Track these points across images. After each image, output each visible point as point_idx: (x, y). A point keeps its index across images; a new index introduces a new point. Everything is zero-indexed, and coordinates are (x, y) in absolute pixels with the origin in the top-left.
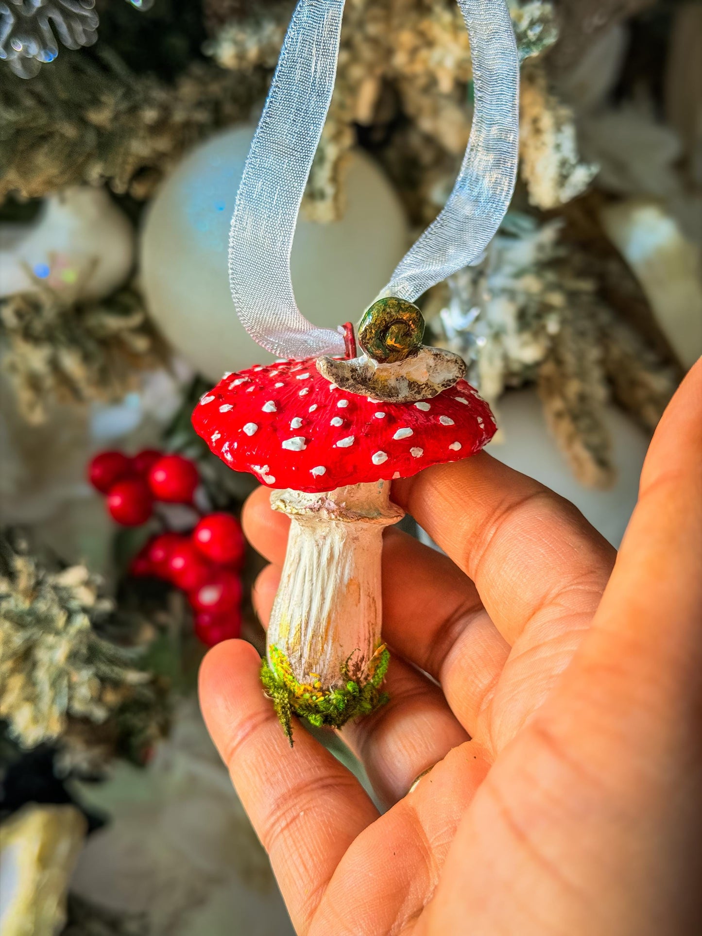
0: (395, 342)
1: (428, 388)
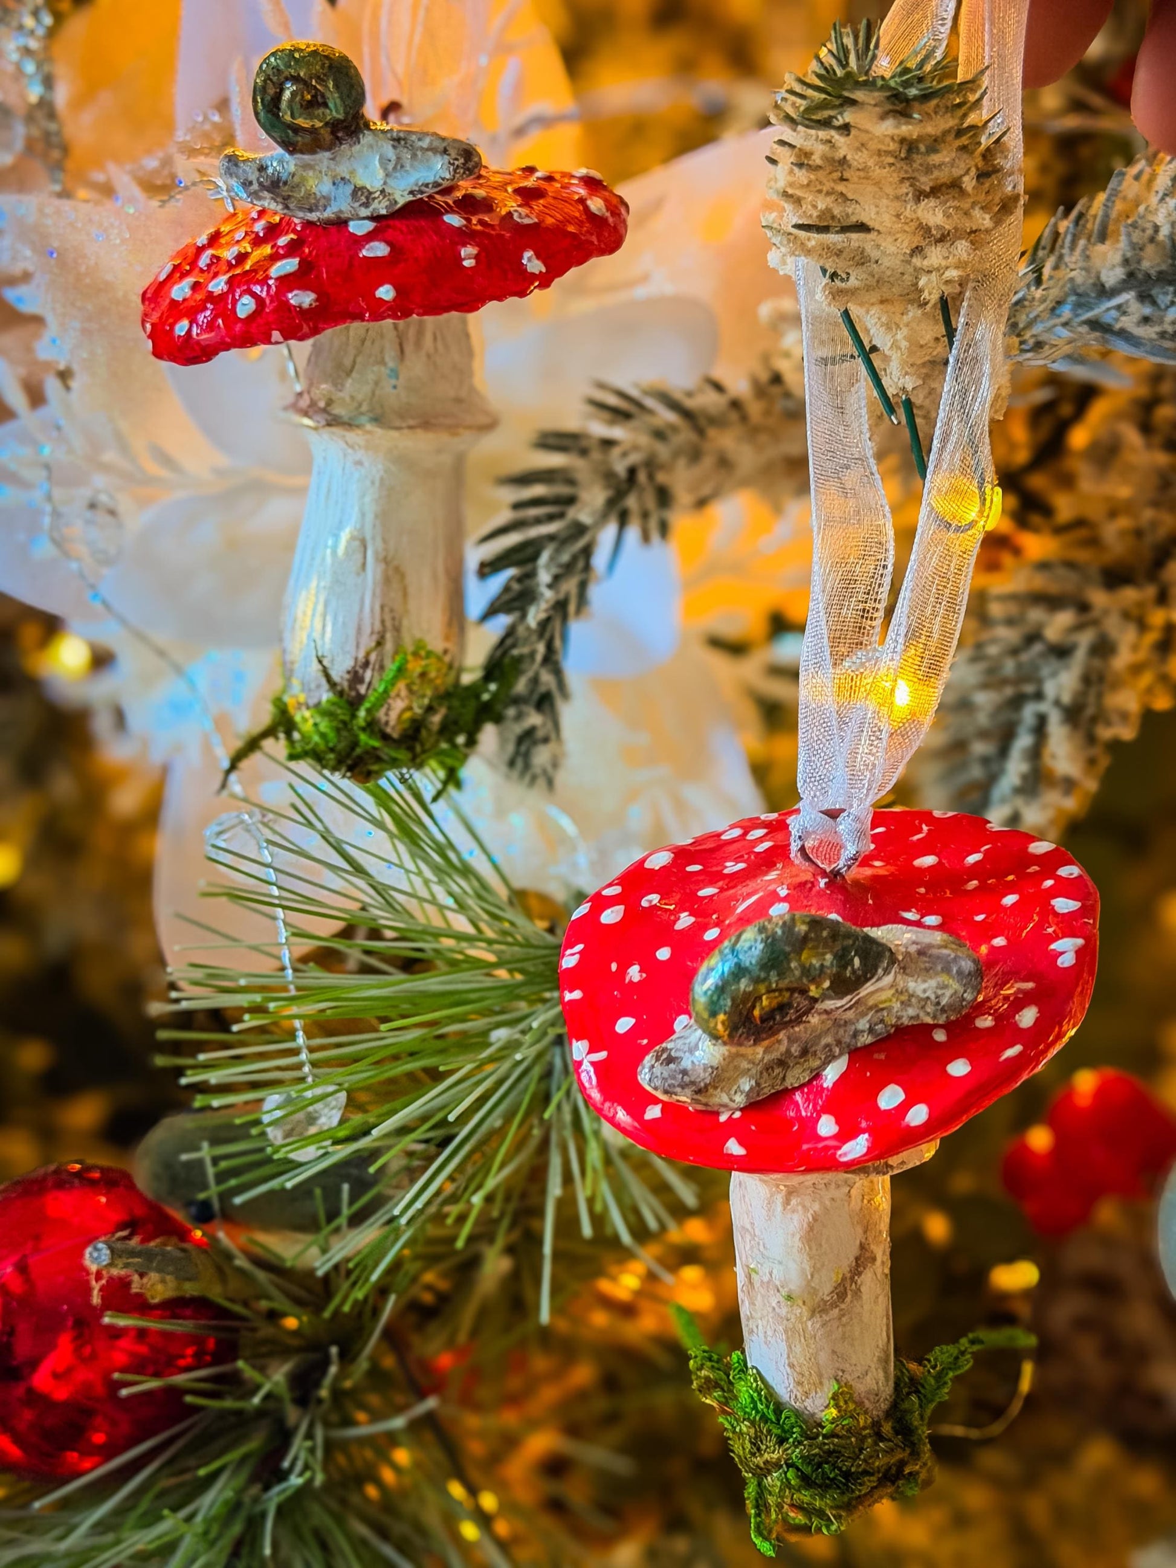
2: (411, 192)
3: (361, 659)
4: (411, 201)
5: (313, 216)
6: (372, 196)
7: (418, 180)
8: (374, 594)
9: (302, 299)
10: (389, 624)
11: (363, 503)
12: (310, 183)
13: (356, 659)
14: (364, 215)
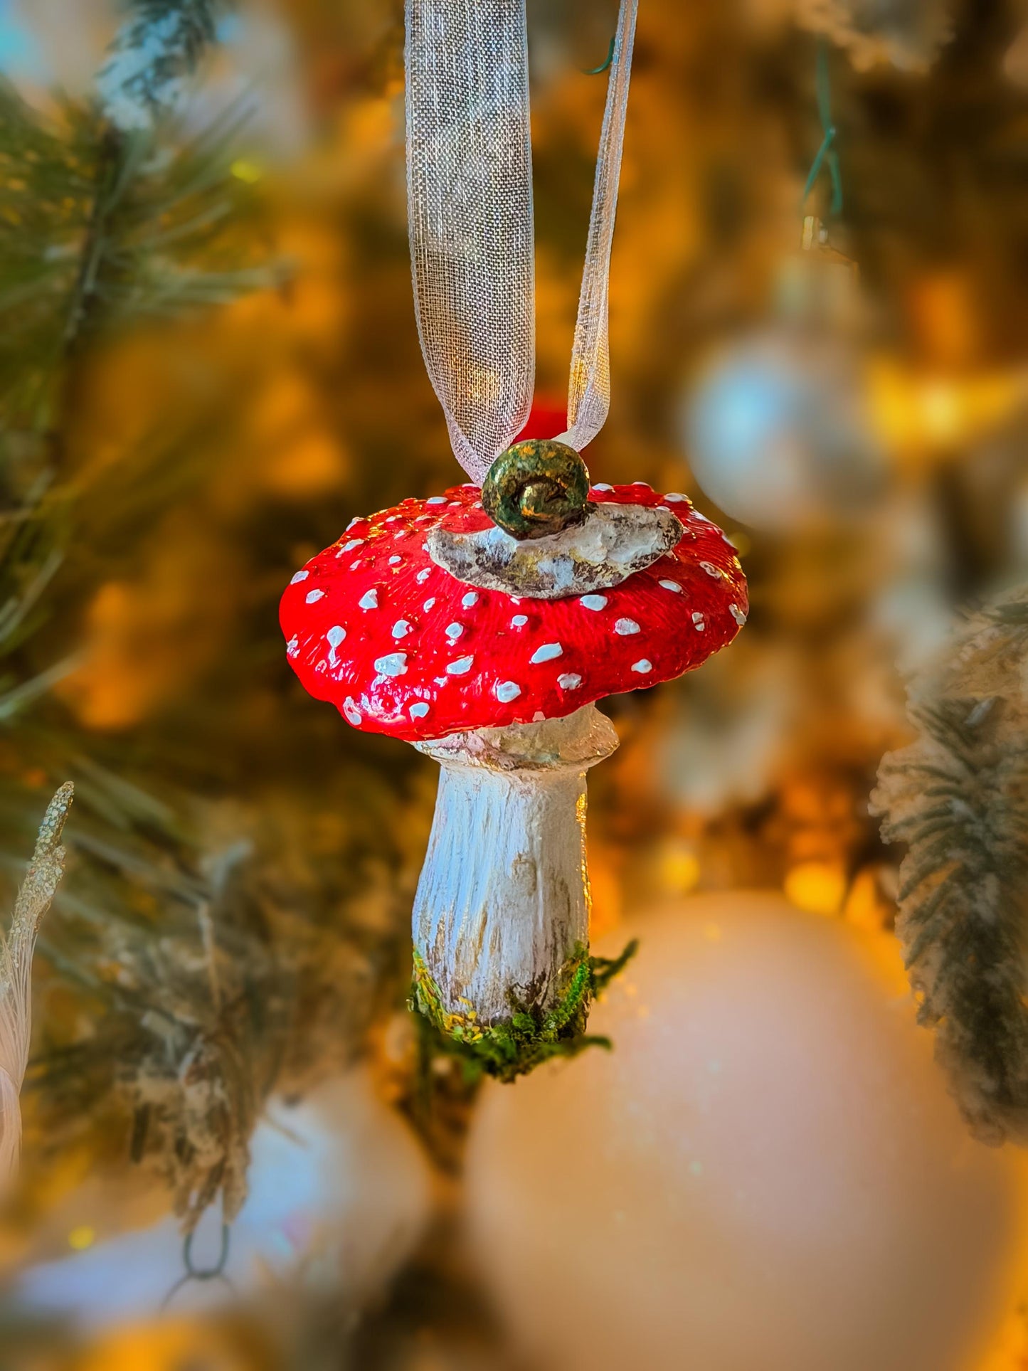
0: (535, 510)
1: (608, 571)
2: (633, 565)
3: (539, 973)
4: (634, 574)
5: (544, 595)
6: (595, 570)
7: (637, 553)
8: (545, 911)
9: (568, 681)
10: (559, 938)
11: (531, 828)
12: (530, 561)
13: (534, 974)
14: (590, 589)
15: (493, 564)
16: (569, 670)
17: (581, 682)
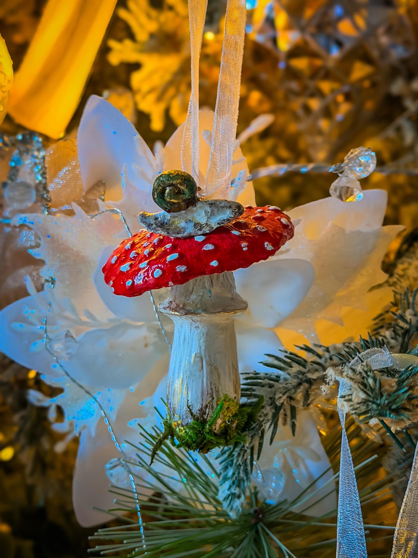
0: (170, 199)
1: (208, 226)
2: (218, 224)
3: (204, 405)
4: (219, 227)
5: (180, 236)
6: (203, 226)
7: (220, 219)
8: (207, 378)
9: (181, 268)
10: (214, 390)
11: (200, 343)
12: (176, 223)
13: (202, 405)
14: (200, 234)
15: (161, 224)
16: (182, 264)
17: (187, 269)
